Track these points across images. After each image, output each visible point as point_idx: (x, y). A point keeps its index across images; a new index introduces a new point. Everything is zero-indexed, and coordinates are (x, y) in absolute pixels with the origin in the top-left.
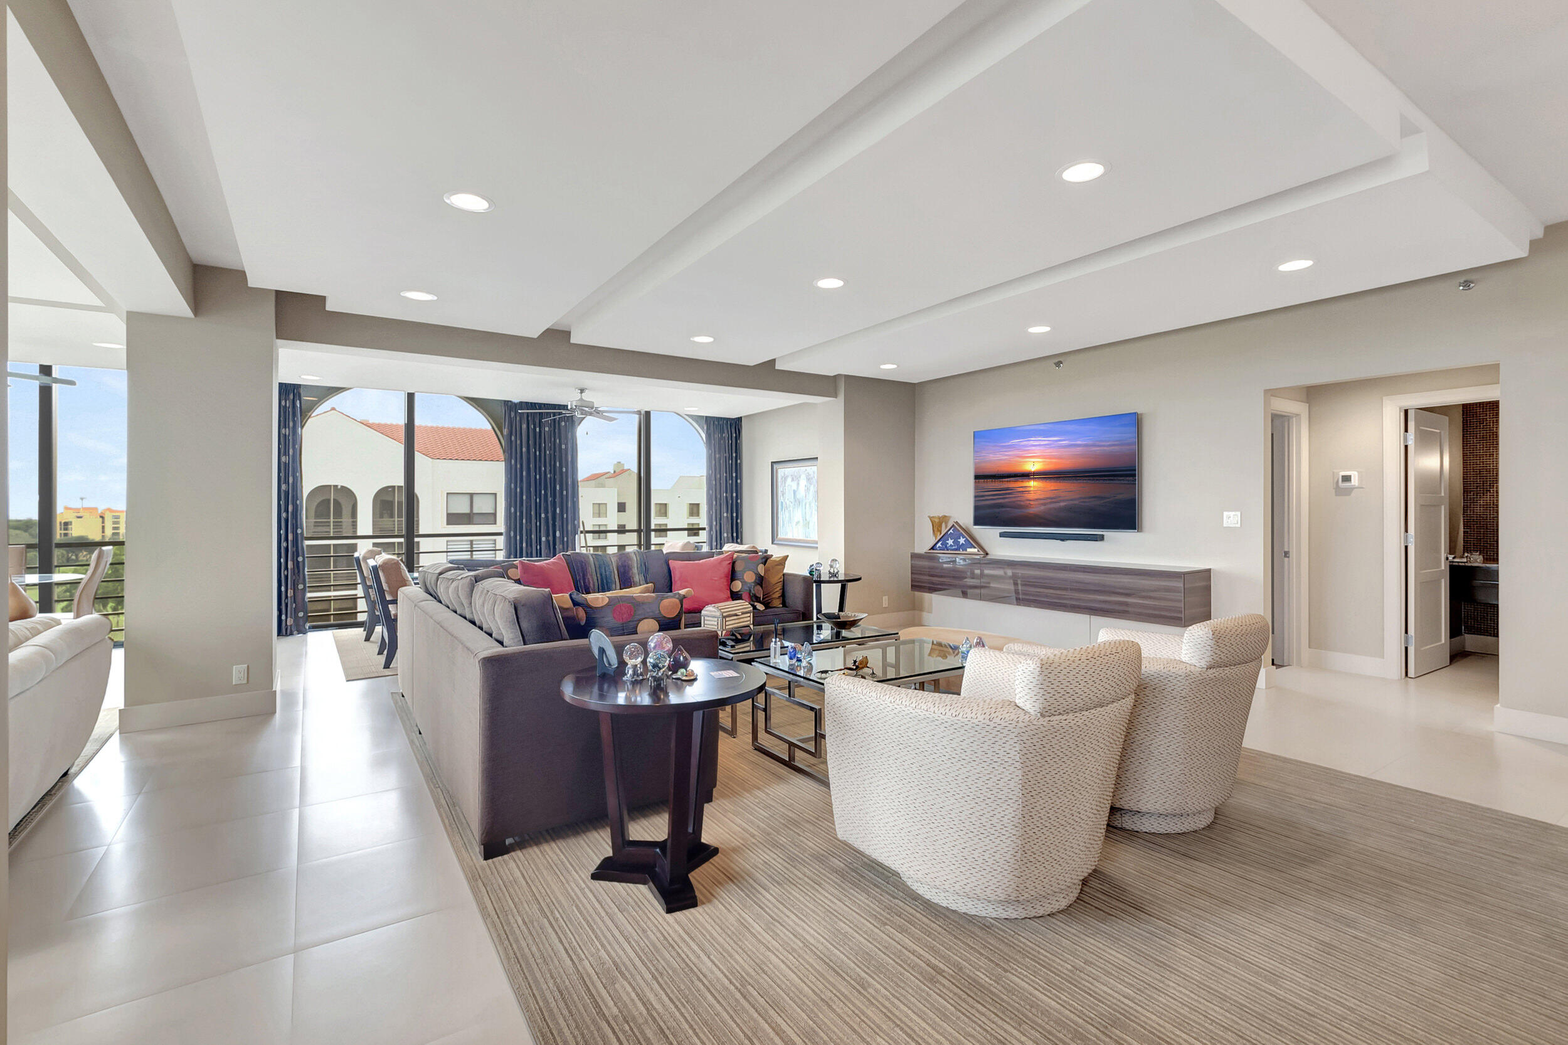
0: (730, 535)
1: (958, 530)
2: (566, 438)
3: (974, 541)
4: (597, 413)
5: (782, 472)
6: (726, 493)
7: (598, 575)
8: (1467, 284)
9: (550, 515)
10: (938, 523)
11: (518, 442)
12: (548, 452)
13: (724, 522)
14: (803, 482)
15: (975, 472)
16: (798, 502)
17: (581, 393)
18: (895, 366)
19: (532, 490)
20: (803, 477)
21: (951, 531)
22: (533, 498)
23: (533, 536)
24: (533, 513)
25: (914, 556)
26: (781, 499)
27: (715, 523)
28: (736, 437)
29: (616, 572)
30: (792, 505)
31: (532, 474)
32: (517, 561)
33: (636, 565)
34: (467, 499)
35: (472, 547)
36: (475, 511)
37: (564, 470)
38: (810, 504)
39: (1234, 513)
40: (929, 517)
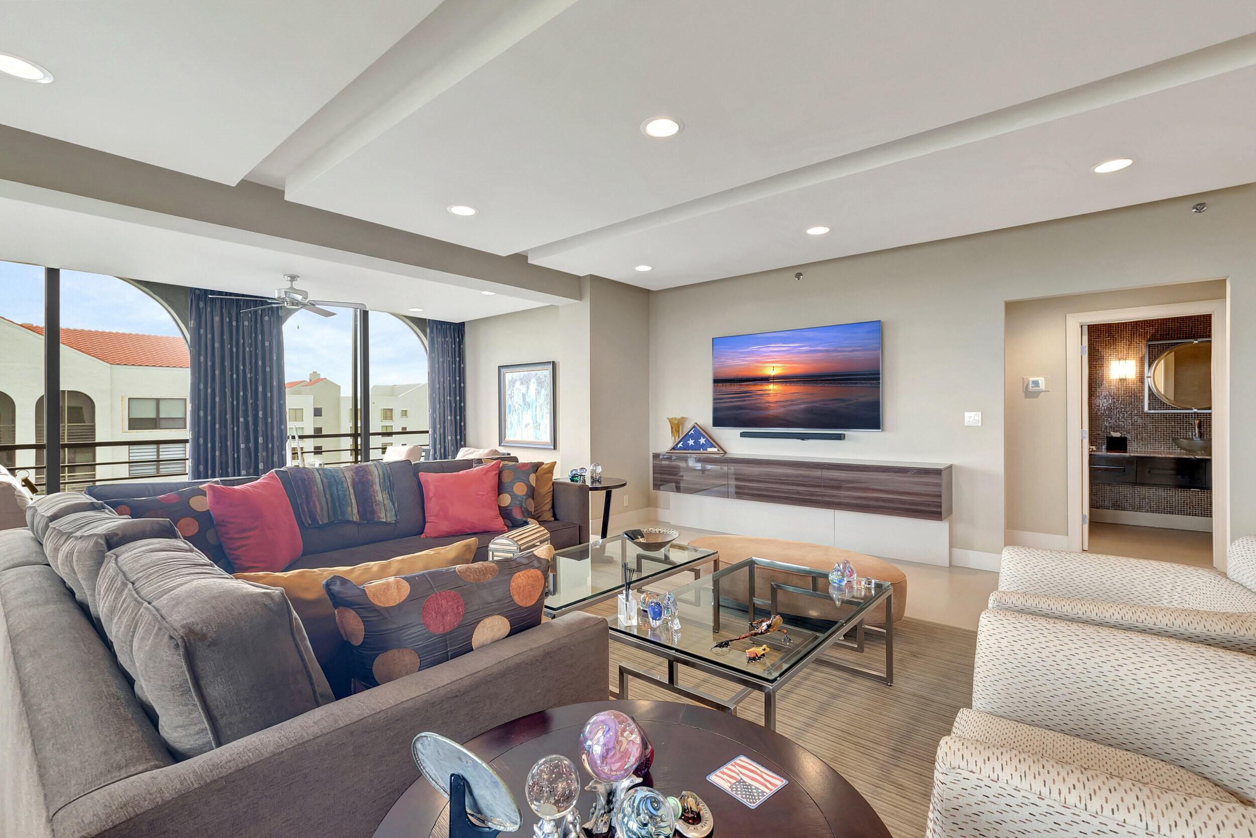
0: (454, 438)
1: (698, 432)
2: (271, 334)
3: (711, 442)
4: (311, 306)
5: (509, 376)
6: (450, 396)
7: (328, 496)
8: (1199, 208)
9: (250, 419)
10: (677, 426)
11: (209, 336)
12: (247, 349)
13: (448, 424)
14: (533, 385)
15: (714, 377)
16: (527, 405)
17: (292, 281)
18: (649, 268)
19: (228, 391)
20: (533, 380)
21: (692, 432)
22: (229, 399)
23: (229, 443)
24: (228, 417)
25: (656, 456)
26: (509, 402)
27: (438, 426)
28: (459, 341)
29: (352, 491)
30: (520, 408)
31: (228, 373)
32: (206, 484)
33: (377, 480)
34: (153, 405)
35: (158, 455)
36: (162, 416)
37: (268, 369)
38: (541, 408)
39: (975, 413)
40: (668, 418)
